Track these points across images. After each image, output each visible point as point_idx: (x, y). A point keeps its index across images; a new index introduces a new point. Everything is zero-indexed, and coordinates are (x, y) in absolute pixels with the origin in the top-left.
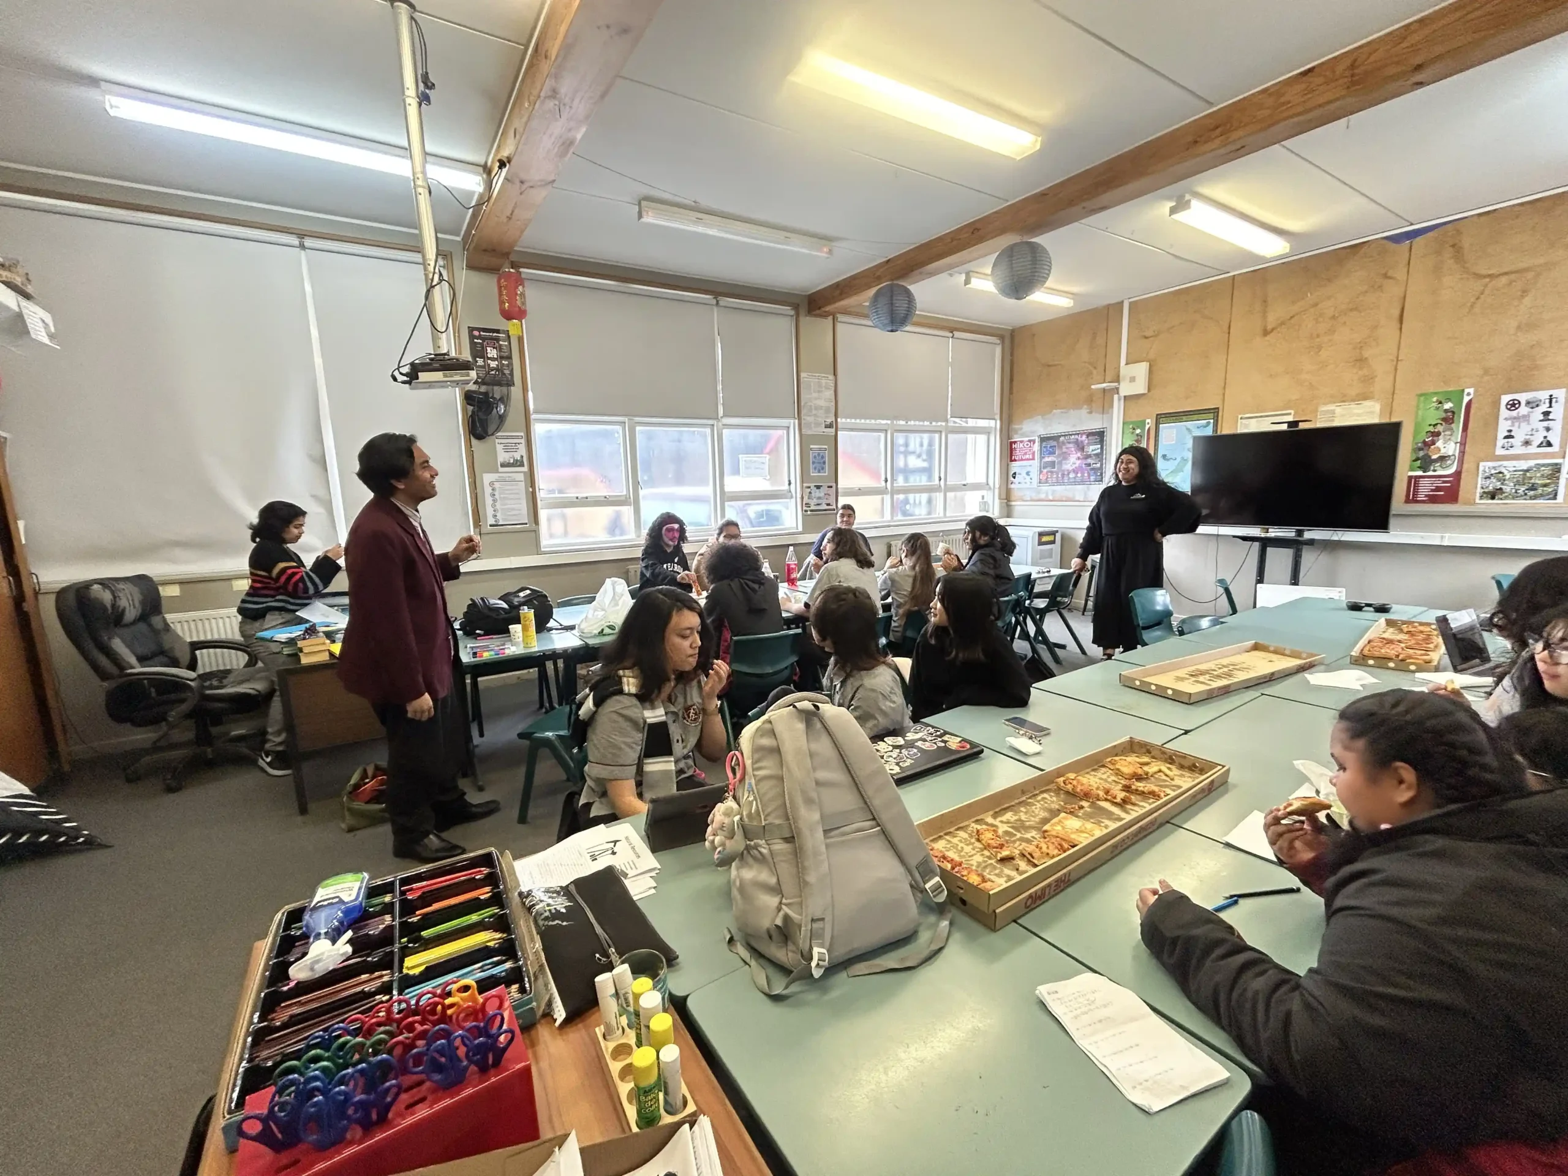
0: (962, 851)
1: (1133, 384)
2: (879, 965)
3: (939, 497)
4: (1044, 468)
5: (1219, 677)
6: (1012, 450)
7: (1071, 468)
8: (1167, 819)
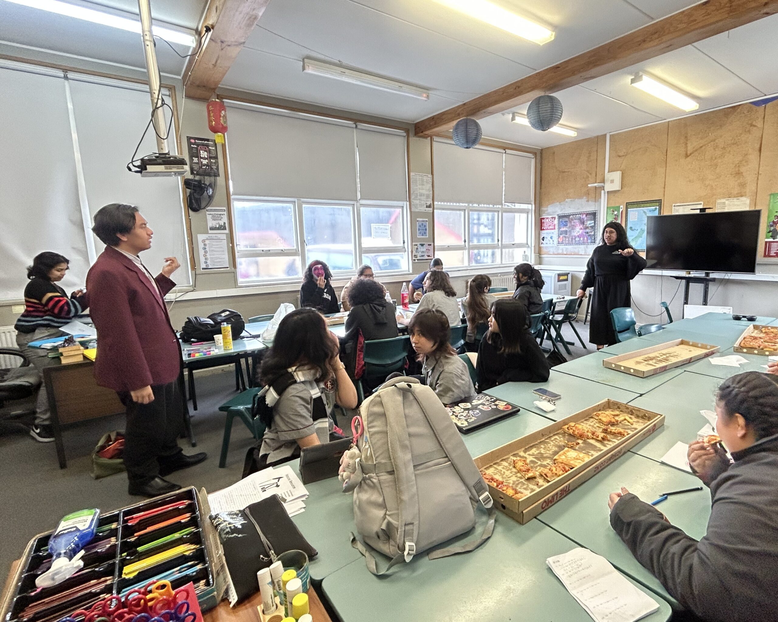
0: (504, 474)
1: (612, 184)
2: (448, 551)
3: (498, 252)
4: (561, 234)
5: (661, 361)
6: (541, 223)
7: (577, 235)
8: (628, 448)
